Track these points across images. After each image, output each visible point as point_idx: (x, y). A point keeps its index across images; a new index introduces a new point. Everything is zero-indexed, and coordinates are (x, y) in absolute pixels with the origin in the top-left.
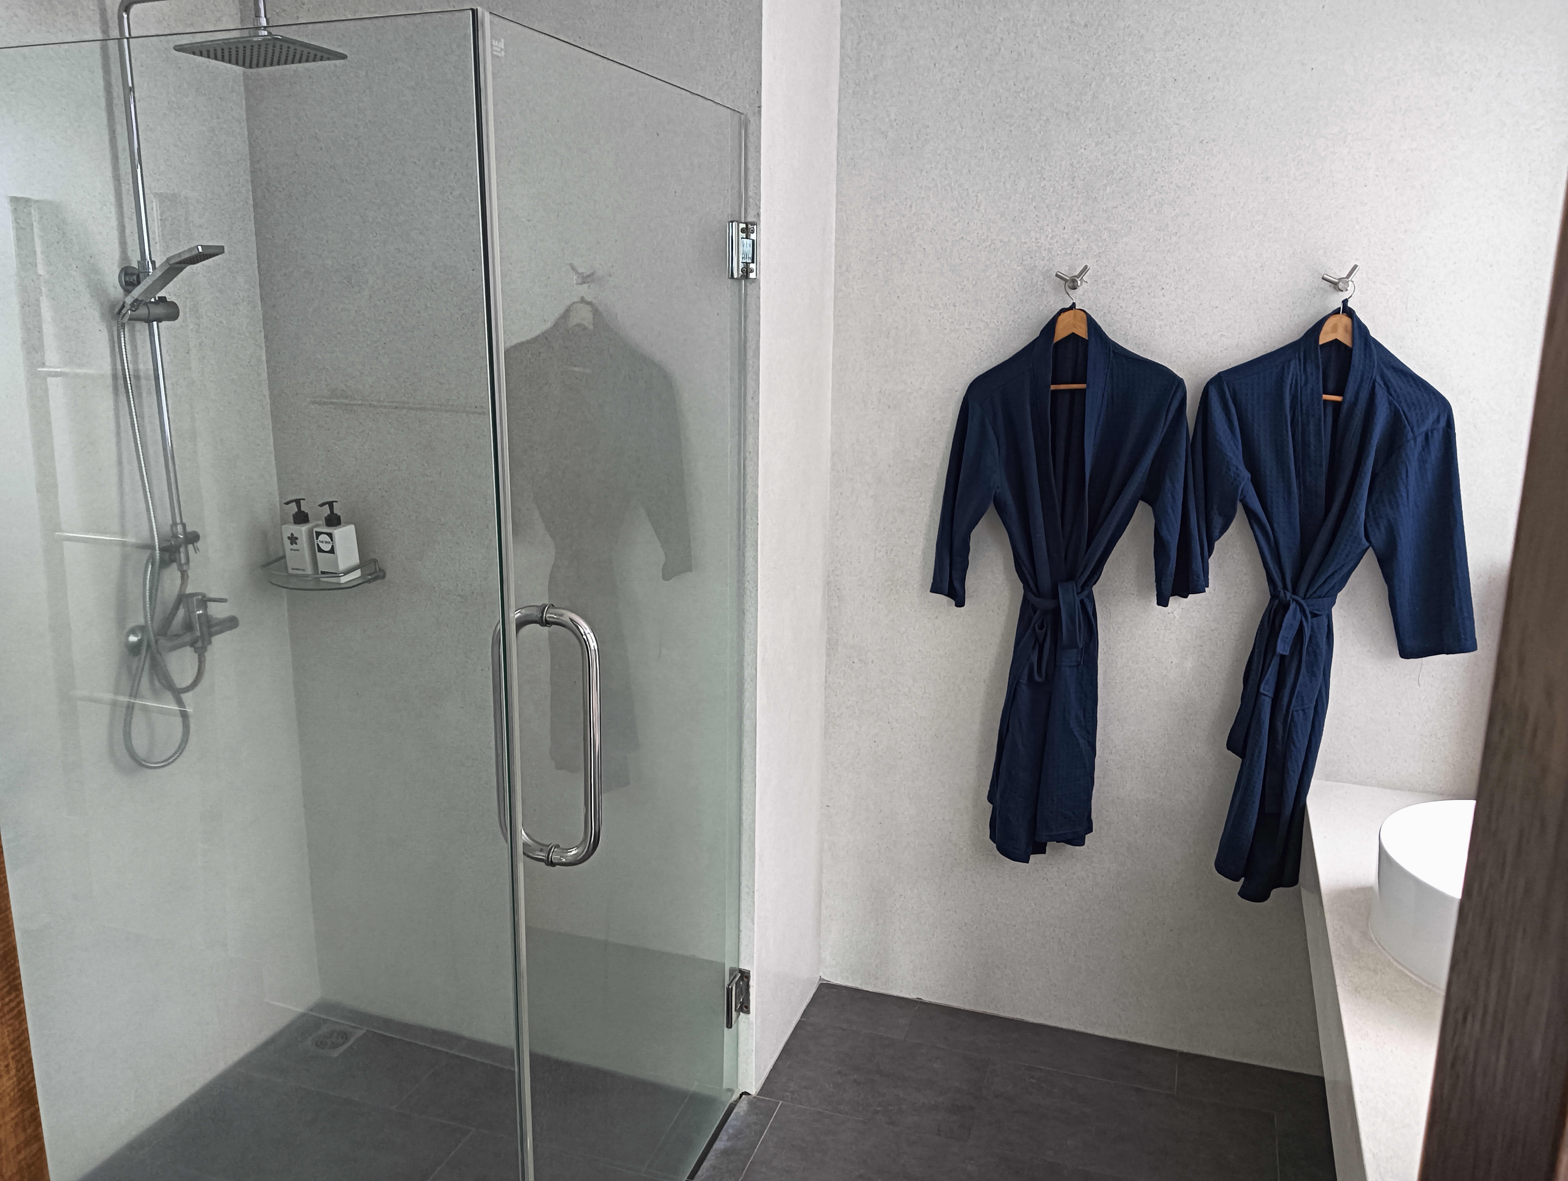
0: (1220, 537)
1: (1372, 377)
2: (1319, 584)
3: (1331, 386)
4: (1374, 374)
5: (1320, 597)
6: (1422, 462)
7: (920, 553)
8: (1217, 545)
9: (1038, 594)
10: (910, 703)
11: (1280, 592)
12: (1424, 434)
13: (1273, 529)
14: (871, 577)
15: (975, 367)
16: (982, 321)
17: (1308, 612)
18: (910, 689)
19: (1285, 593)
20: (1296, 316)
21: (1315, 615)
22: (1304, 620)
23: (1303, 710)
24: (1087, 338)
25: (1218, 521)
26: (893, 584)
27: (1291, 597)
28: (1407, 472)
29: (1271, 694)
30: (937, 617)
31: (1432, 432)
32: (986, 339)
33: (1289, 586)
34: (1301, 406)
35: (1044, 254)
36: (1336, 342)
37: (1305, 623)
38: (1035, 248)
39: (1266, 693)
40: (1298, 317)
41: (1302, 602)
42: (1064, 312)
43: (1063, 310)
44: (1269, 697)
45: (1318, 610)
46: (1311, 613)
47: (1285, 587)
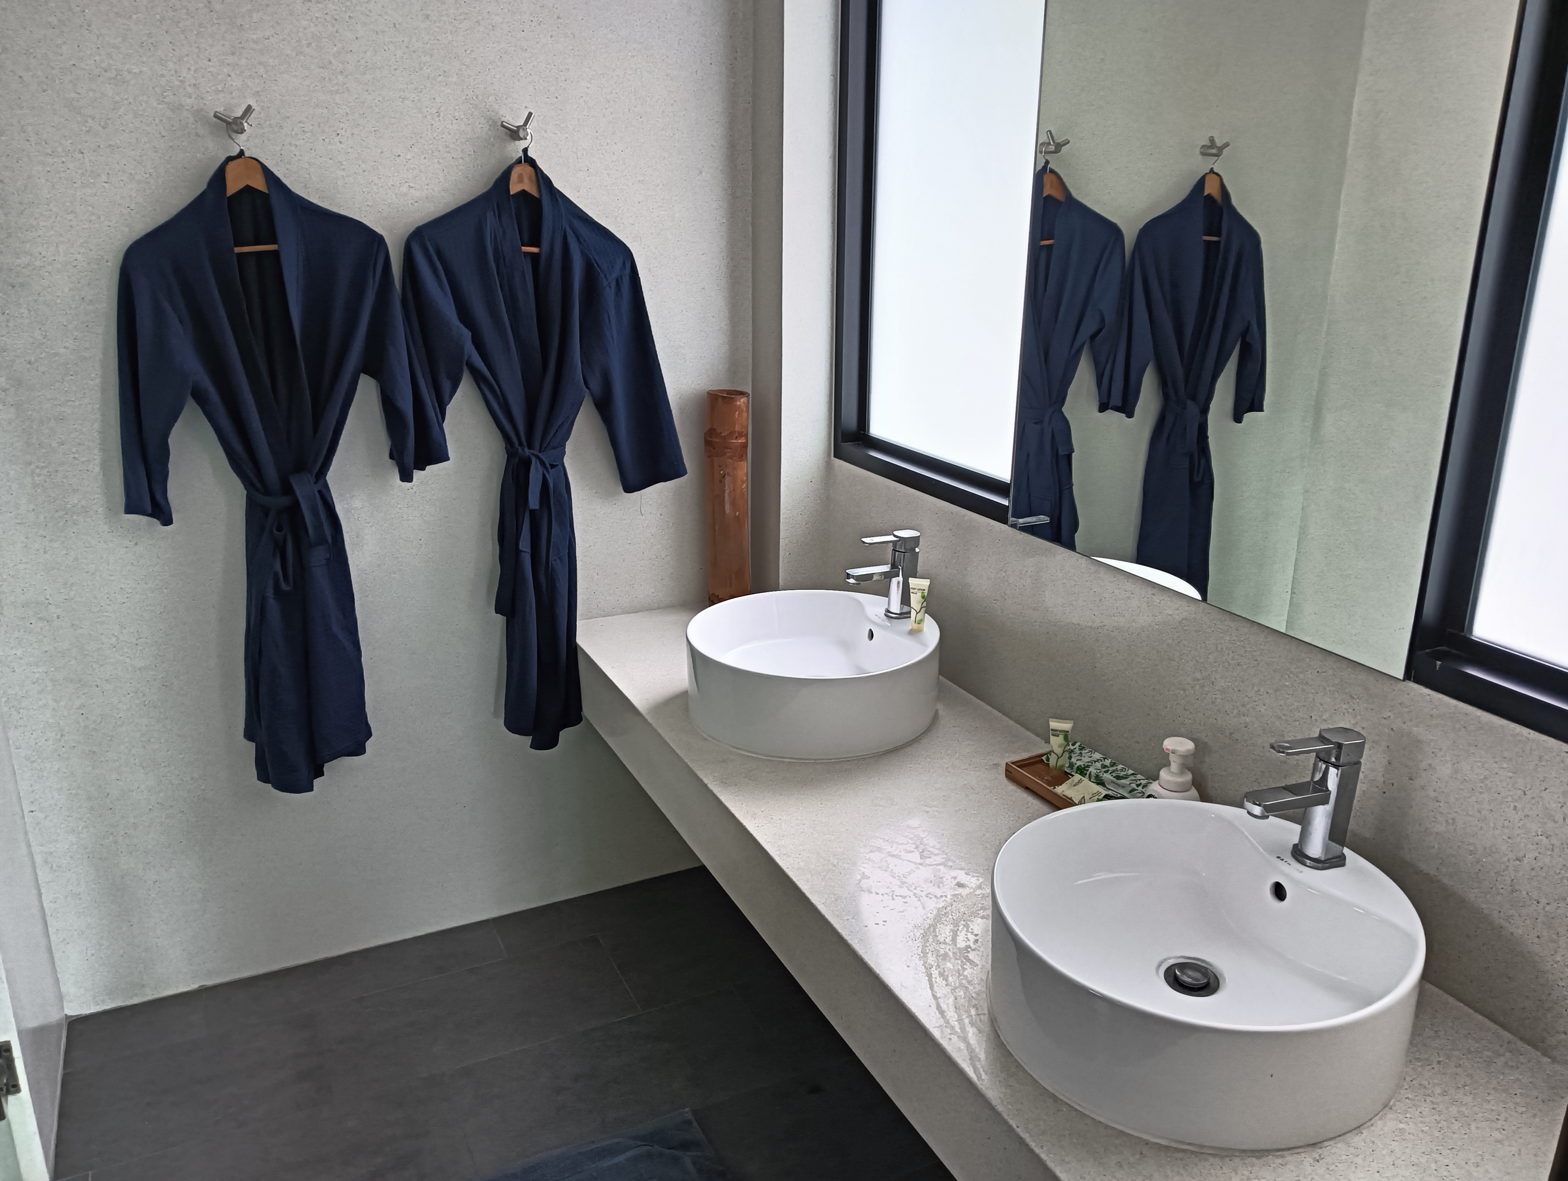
0: (450, 401)
1: (562, 227)
2: (551, 435)
3: (526, 237)
4: (563, 225)
5: (554, 448)
6: (618, 307)
7: (97, 469)
8: (449, 409)
9: (267, 492)
10: (122, 656)
11: (518, 449)
12: (615, 280)
13: (499, 387)
14: (33, 510)
15: (127, 230)
16: (124, 172)
17: (548, 465)
18: (118, 639)
19: (522, 449)
20: (480, 167)
21: (553, 466)
22: (545, 472)
23: (560, 558)
24: (267, 192)
25: (446, 385)
26: (66, 514)
27: (529, 452)
28: (609, 317)
29: (529, 550)
30: (136, 544)
31: (621, 279)
32: (134, 195)
33: (525, 443)
34: (504, 259)
35: (190, 90)
36: (523, 193)
37: (547, 475)
38: (177, 83)
39: (524, 550)
40: (481, 166)
41: (540, 455)
42: (232, 160)
43: (230, 159)
44: (528, 553)
45: (555, 461)
46: (550, 465)
47: (521, 444)
